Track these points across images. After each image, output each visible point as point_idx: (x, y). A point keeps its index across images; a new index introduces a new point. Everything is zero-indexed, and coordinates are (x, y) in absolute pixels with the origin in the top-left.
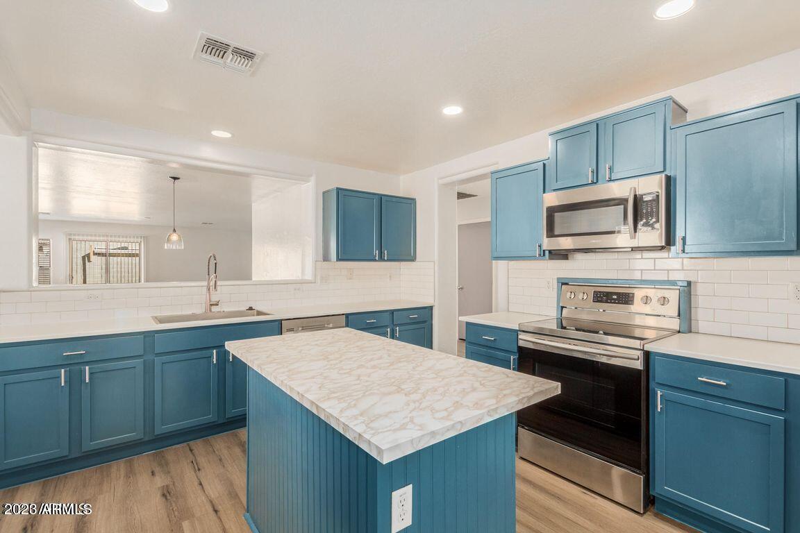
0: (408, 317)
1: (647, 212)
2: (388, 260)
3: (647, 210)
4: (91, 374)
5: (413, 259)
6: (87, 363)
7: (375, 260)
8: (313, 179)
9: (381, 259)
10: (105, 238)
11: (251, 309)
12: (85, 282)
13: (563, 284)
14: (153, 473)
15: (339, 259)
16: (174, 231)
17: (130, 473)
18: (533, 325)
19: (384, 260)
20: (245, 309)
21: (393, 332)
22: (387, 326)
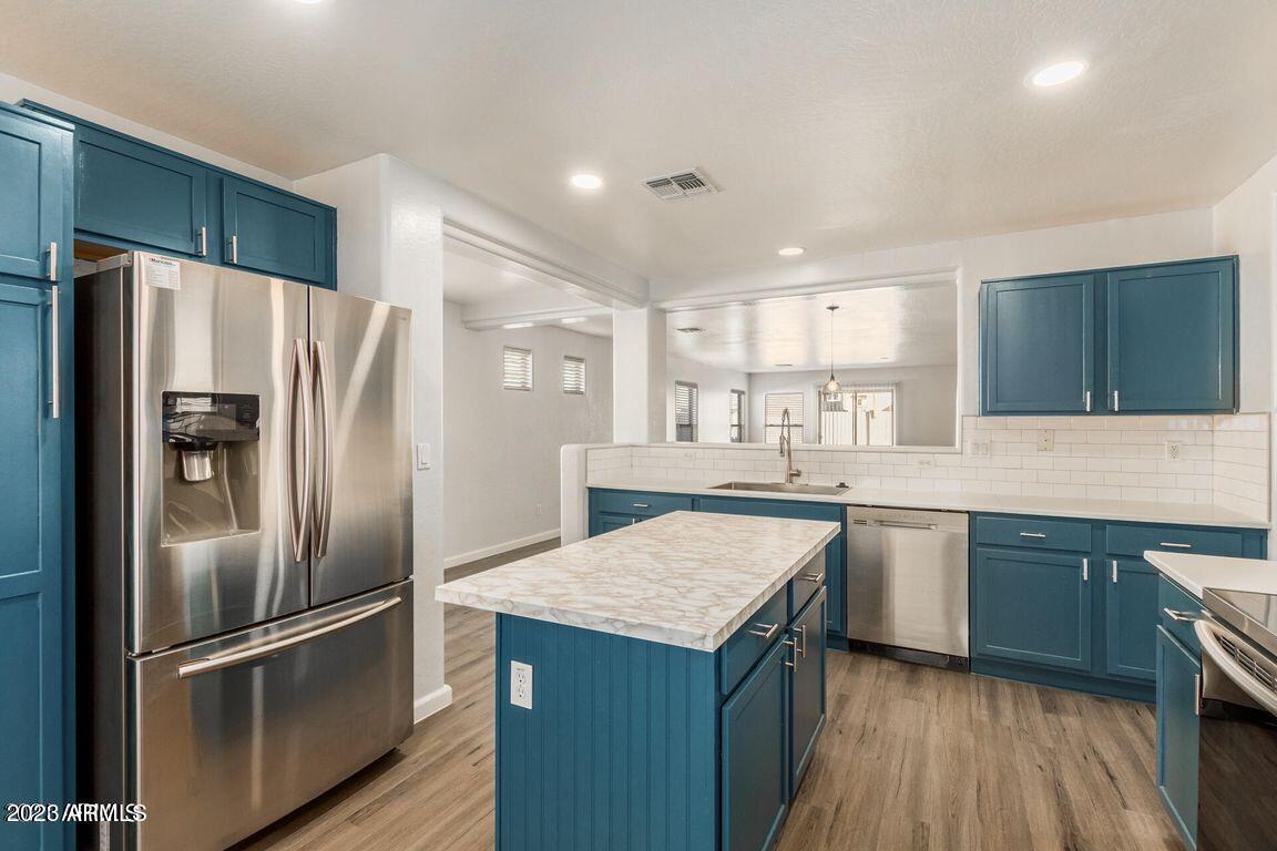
2: (1121, 412)
5: (1231, 407)
7: (1083, 413)
9: (1103, 407)
10: (852, 390)
11: (843, 486)
15: (987, 413)
16: (833, 378)
20: (834, 485)
21: (1100, 571)
22: (1086, 554)
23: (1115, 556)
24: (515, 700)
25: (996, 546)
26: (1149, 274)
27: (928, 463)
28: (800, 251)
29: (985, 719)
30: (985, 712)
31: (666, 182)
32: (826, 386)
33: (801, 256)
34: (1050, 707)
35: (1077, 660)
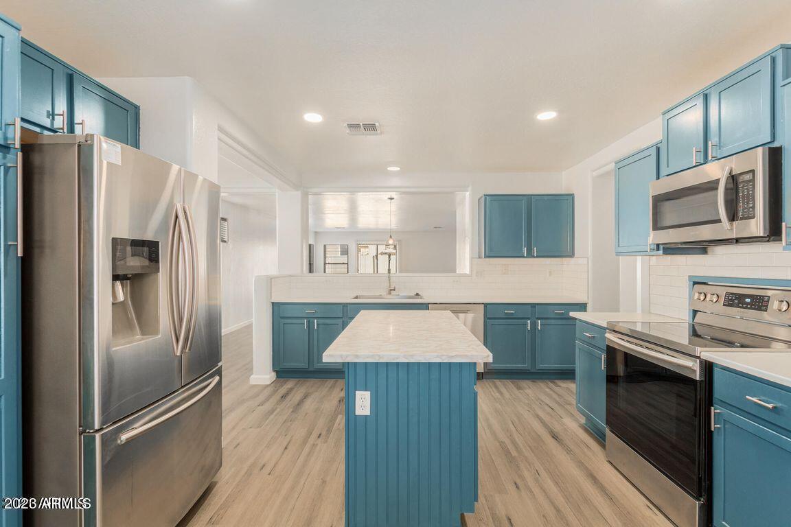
0: (553, 311)
1: (743, 197)
2: (537, 257)
3: (743, 194)
4: (317, 324)
5: (572, 255)
6: (316, 318)
7: (523, 257)
8: (470, 188)
9: (530, 255)
10: (375, 243)
11: (417, 294)
12: (325, 272)
13: (695, 283)
14: (342, 390)
15: (486, 257)
16: (391, 237)
17: (333, 387)
18: (626, 326)
19: (533, 257)
20: (413, 294)
21: (534, 325)
22: (529, 319)
23: (538, 318)
24: (359, 412)
25: (495, 318)
26: (546, 198)
27: (457, 281)
28: (399, 169)
29: (499, 397)
30: (497, 394)
31: (358, 126)
32: (388, 241)
33: (398, 171)
34: (519, 388)
35: (526, 366)
